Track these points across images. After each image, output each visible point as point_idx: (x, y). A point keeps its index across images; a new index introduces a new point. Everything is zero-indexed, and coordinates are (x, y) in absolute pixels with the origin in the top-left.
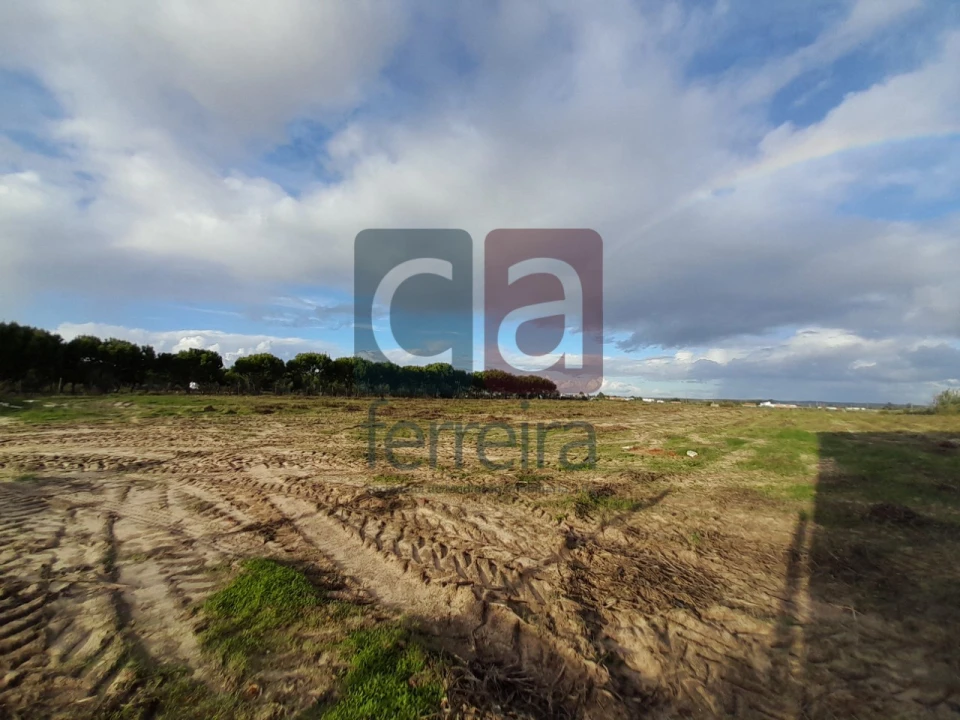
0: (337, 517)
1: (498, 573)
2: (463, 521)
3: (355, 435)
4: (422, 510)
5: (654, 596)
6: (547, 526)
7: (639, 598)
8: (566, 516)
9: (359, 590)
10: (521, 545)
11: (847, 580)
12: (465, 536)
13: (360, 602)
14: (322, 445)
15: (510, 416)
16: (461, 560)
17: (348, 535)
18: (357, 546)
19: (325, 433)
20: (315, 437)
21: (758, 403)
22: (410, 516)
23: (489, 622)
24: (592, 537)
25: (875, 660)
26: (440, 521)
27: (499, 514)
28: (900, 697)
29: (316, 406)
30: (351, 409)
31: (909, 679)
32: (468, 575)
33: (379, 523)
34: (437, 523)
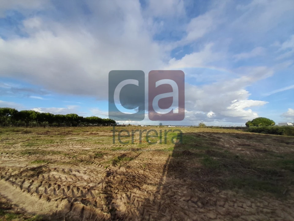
0: (10, 181)
1: (80, 191)
2: (70, 174)
3: (26, 144)
4: (53, 173)
5: (129, 186)
6: (102, 170)
7: (125, 188)
8: (109, 166)
9: (18, 209)
10: (91, 179)
11: (175, 171)
12: (70, 180)
13: (18, 213)
14: (6, 150)
15: (98, 132)
16: (66, 190)
17: (14, 188)
18: (18, 192)
19: (9, 144)
20: (4, 146)
21: (167, 126)
22: (47, 176)
23: (73, 210)
24: (116, 171)
25: (176, 191)
26: (60, 176)
27: (85, 169)
28: (180, 200)
29: (7, 131)
30: (26, 132)
31: (182, 195)
32: (68, 194)
33: (31, 181)
34: (58, 177)
